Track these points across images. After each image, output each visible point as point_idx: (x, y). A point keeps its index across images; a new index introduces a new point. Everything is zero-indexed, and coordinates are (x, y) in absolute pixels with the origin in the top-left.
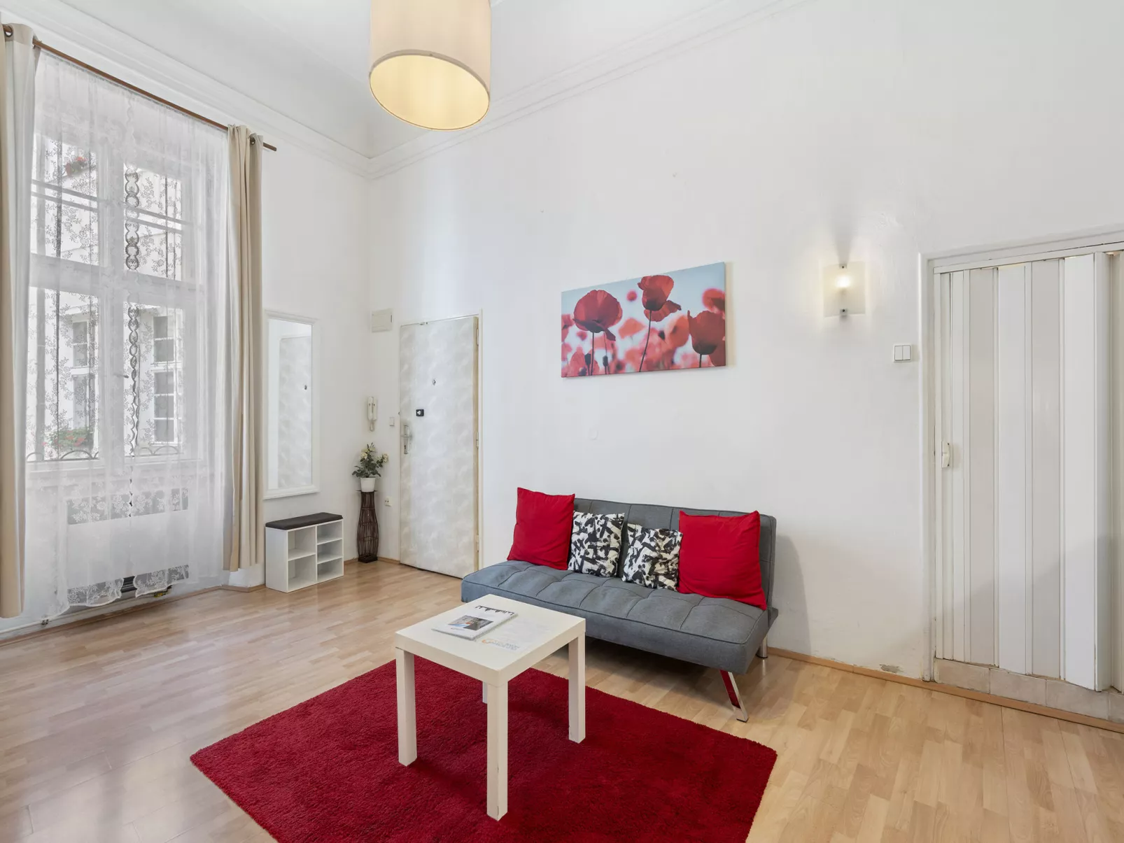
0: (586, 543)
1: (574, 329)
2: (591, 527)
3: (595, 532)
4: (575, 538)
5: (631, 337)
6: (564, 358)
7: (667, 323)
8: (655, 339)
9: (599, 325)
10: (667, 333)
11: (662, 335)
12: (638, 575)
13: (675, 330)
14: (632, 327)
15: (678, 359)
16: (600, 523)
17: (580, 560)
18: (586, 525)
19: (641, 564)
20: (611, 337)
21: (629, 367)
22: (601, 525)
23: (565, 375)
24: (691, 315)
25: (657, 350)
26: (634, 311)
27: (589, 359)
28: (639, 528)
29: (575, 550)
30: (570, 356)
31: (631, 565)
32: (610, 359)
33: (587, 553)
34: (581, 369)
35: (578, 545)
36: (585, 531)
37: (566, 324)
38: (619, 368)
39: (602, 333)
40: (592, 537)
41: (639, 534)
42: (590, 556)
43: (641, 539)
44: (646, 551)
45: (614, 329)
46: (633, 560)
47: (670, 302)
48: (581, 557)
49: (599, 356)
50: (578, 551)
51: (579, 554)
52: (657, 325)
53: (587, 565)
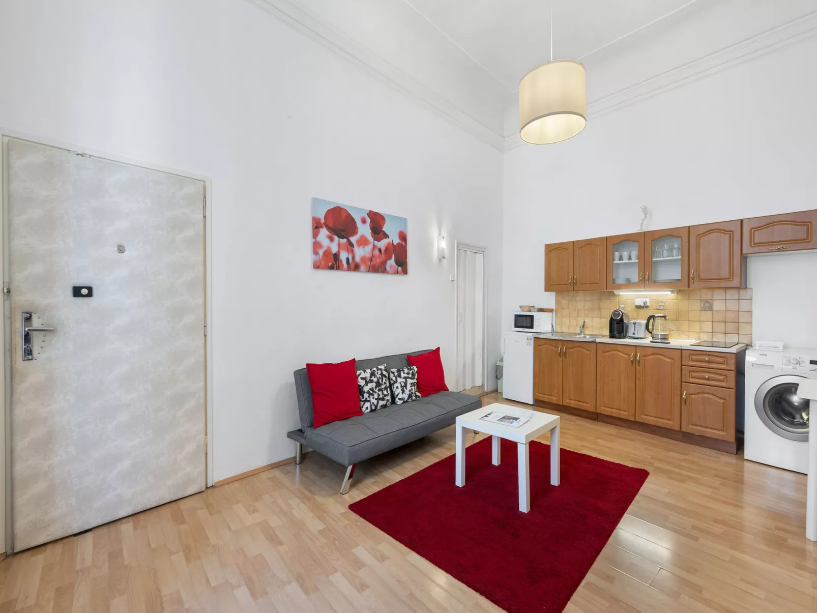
0: (376, 389)
1: (324, 232)
2: (375, 377)
3: (378, 380)
4: (366, 389)
5: (364, 247)
6: (315, 253)
7: (382, 244)
8: (376, 252)
9: (342, 233)
10: (383, 249)
11: (380, 250)
12: (410, 396)
13: (387, 249)
14: (363, 242)
15: (388, 268)
16: (379, 373)
17: (375, 402)
18: (371, 377)
19: (410, 389)
20: (351, 245)
21: (362, 267)
22: (380, 375)
23: (317, 266)
24: (394, 243)
25: (378, 260)
26: (364, 230)
27: (336, 257)
28: (395, 370)
29: (369, 397)
30: (321, 252)
31: (403, 391)
32: (351, 260)
33: (379, 395)
34: (330, 264)
35: (371, 392)
36: (371, 381)
37: (317, 226)
38: (356, 268)
39: (345, 240)
40: (378, 384)
41: (396, 374)
42: (381, 396)
43: (399, 376)
44: (410, 381)
45: (353, 239)
46: (405, 389)
47: (384, 231)
48: (376, 399)
49: (344, 256)
50: (371, 397)
51: (373, 398)
52: (378, 244)
53: (381, 403)
